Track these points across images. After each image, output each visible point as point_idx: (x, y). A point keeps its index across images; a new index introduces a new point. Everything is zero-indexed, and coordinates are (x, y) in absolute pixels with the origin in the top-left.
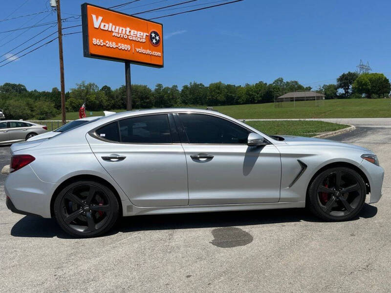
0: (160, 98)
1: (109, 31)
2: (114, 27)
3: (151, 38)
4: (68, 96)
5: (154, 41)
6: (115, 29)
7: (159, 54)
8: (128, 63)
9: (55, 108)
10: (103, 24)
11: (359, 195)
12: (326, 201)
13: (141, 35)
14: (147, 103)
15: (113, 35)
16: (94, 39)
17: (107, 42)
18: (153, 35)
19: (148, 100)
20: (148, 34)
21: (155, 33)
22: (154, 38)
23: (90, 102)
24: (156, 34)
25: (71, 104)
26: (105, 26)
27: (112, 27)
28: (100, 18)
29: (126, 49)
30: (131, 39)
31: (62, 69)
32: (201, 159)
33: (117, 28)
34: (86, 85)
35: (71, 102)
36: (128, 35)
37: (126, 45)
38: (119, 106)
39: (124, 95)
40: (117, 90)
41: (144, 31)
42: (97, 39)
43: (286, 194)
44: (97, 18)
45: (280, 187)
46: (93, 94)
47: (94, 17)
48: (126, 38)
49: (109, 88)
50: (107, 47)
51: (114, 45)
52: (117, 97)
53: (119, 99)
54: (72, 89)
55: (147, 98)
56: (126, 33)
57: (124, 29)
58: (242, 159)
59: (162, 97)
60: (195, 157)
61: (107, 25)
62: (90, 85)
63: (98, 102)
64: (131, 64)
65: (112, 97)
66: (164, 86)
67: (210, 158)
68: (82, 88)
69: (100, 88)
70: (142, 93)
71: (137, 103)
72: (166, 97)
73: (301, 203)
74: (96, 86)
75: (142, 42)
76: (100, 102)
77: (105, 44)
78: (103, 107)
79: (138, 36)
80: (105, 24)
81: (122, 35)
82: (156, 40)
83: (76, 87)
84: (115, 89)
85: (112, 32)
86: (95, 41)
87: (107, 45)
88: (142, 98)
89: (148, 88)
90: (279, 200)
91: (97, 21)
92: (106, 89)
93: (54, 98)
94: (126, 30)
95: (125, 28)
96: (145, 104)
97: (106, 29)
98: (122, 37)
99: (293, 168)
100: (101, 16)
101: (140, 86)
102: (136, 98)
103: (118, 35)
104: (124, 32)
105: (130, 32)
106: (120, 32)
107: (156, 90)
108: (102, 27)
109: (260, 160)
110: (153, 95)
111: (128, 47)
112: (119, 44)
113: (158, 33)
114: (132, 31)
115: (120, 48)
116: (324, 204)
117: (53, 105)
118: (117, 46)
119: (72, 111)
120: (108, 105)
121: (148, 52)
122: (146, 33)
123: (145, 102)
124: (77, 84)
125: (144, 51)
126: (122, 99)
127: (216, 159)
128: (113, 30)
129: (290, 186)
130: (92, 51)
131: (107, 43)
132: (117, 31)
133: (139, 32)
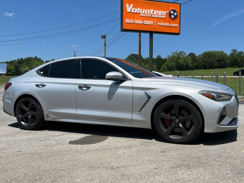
0: (234, 60)
1: (138, 13)
2: (141, 10)
3: (170, 15)
4: (166, 61)
5: (173, 16)
6: (142, 11)
7: (177, 25)
8: (151, 33)
9: (157, 68)
10: (133, 9)
11: (194, 124)
12: (168, 126)
13: (162, 13)
14: (223, 64)
15: (141, 15)
16: (126, 20)
17: (135, 20)
18: (172, 12)
19: (223, 62)
20: (167, 12)
21: (173, 10)
22: (172, 14)
23: (179, 64)
24: (175, 11)
25: (167, 66)
26: (135, 10)
27: (140, 10)
28: (132, 6)
29: (150, 24)
30: (154, 16)
31: (140, 41)
32: (83, 88)
33: (144, 10)
34: (178, 52)
35: (167, 65)
36: (152, 15)
37: (149, 21)
38: (201, 66)
39: (205, 59)
40: (200, 55)
41: (164, 11)
42: (128, 19)
43: (136, 117)
44: (129, 6)
45: (132, 111)
46: (182, 59)
47: (127, 5)
48: (150, 16)
49: (194, 54)
50: (135, 24)
51: (141, 22)
52: (200, 61)
53: (201, 62)
54: (168, 56)
55: (222, 60)
56: (150, 13)
57: (149, 11)
58: (107, 89)
59: (236, 59)
60: (80, 87)
61: (136, 9)
62: (181, 53)
63: (185, 64)
64: (153, 34)
65: (196, 61)
66: (238, 51)
67: (88, 88)
68: (175, 55)
69: (188, 54)
70: (219, 57)
71: (215, 65)
72: (239, 59)
73: (148, 125)
74: (185, 53)
75: (163, 18)
76: (187, 65)
77: (134, 22)
78: (189, 68)
79: (160, 14)
80: (135, 9)
81: (147, 15)
82: (174, 15)
83: (171, 54)
84: (199, 55)
85: (140, 13)
86: (127, 21)
87: (136, 23)
88: (219, 61)
89: (225, 53)
90: (132, 120)
91: (129, 8)
92: (192, 55)
93: (156, 63)
94: (150, 11)
95: (150, 9)
96: (221, 65)
97: (135, 12)
98: (147, 16)
99: (141, 98)
100: (132, 4)
101: (218, 52)
102: (214, 61)
103: (144, 15)
104: (149, 13)
105: (153, 12)
106: (146, 13)
107: (231, 54)
108: (133, 11)
109: (119, 90)
110: (228, 58)
111: (152, 22)
112: (145, 21)
113: (176, 10)
114: (155, 11)
115: (145, 24)
116: (166, 128)
117: (156, 67)
118: (143, 23)
119: (167, 71)
120: (193, 66)
121: (167, 24)
122: (166, 11)
123: (220, 64)
124: (172, 52)
125: (164, 24)
126: (203, 62)
127: (92, 88)
128: (141, 12)
129: (139, 111)
130: (125, 27)
131: (135, 22)
132: (143, 12)
133: (160, 12)
